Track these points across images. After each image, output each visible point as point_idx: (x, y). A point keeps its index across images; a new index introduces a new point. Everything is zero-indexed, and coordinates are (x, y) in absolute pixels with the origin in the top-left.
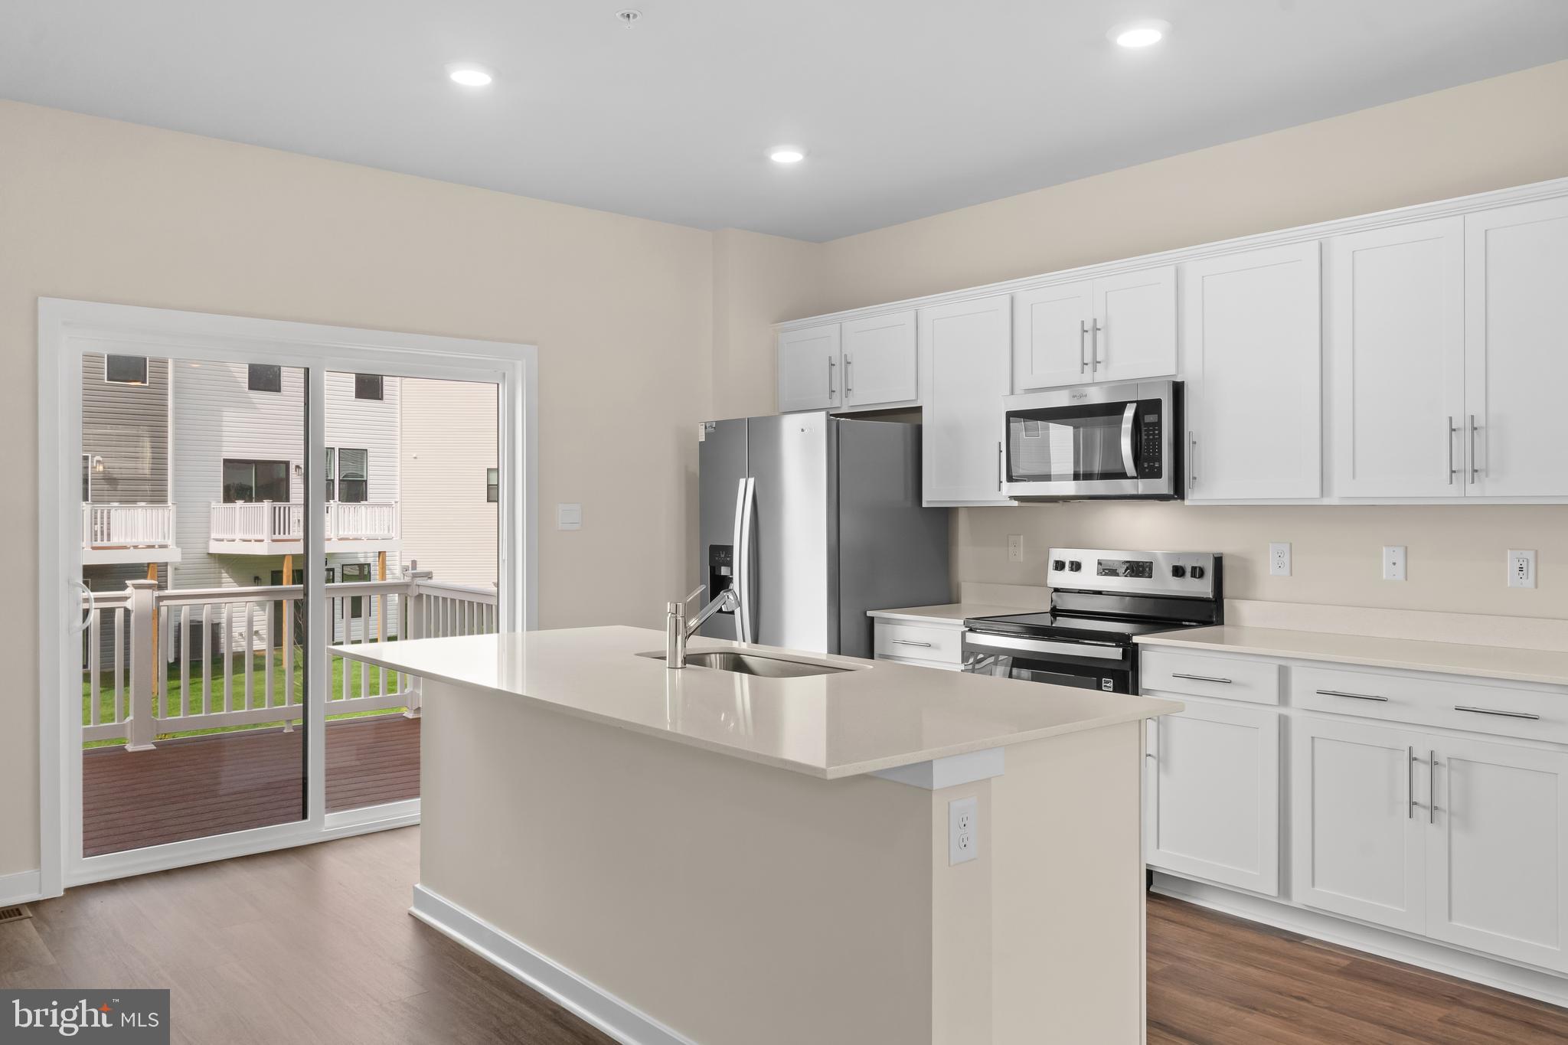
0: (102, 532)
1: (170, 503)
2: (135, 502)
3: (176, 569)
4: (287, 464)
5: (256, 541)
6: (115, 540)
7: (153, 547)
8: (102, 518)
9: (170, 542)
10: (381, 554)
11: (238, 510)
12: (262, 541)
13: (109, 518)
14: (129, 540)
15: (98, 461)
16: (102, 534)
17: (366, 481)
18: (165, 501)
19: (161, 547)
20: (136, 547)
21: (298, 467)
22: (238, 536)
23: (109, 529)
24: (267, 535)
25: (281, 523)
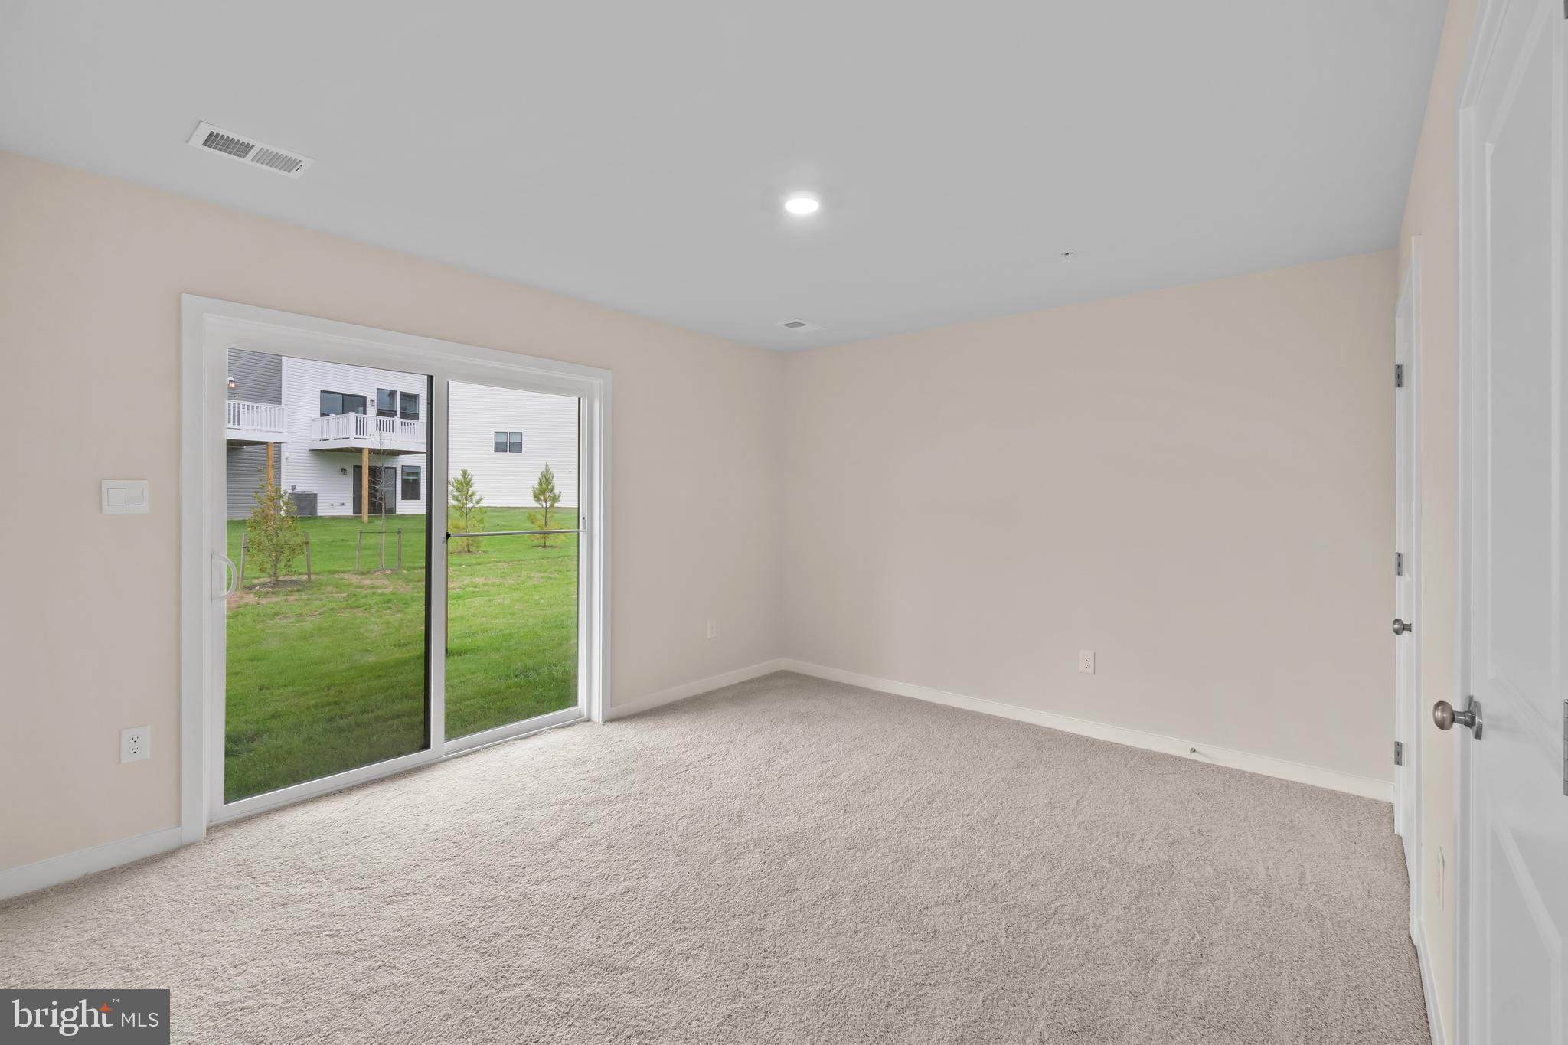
1: (283, 407)
4: (364, 397)
5: (343, 438)
9: (283, 430)
11: (331, 420)
12: (348, 438)
13: (239, 410)
18: (280, 404)
19: (276, 433)
21: (372, 401)
22: (333, 436)
23: (239, 417)
24: (353, 435)
25: (360, 428)
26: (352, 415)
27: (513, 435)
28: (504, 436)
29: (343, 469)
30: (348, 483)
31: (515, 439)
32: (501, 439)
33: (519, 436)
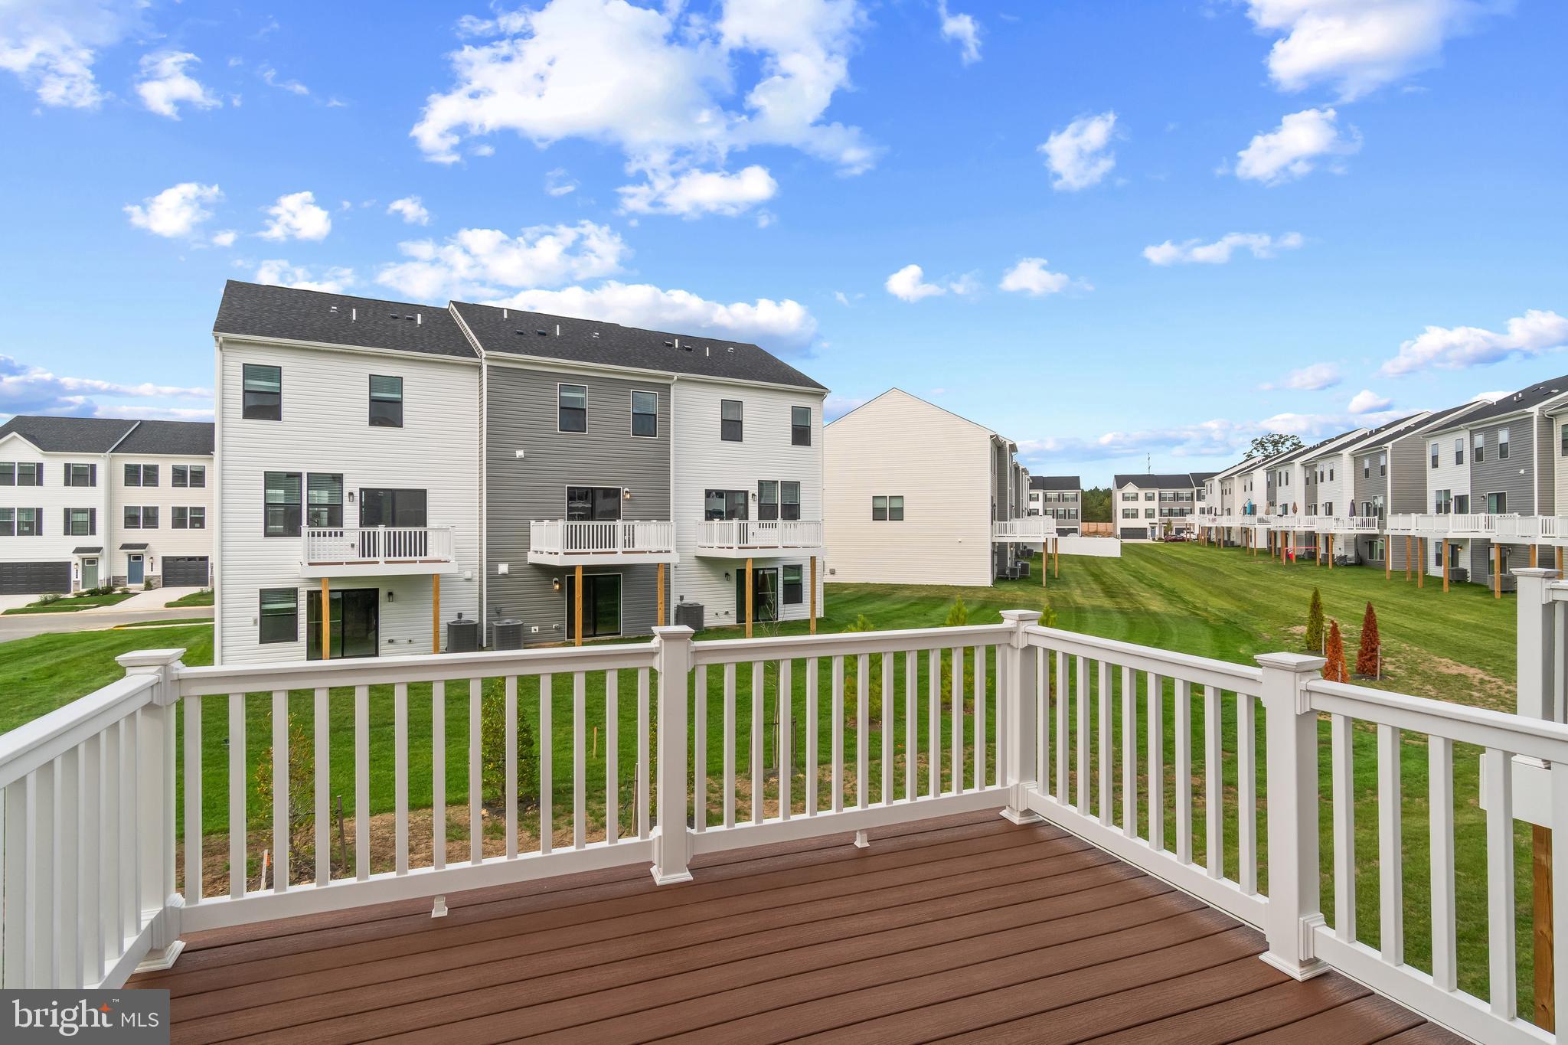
0: (629, 540)
1: (672, 521)
2: (649, 520)
3: (675, 567)
4: (746, 493)
5: (727, 548)
6: (637, 548)
7: (661, 552)
8: (629, 531)
9: (672, 548)
10: (813, 559)
11: (715, 525)
12: (732, 548)
13: (633, 531)
14: (646, 546)
15: (627, 492)
16: (629, 542)
17: (799, 505)
18: (669, 520)
19: (666, 552)
20: (650, 552)
21: (753, 495)
22: (716, 544)
23: (633, 539)
24: (735, 544)
25: (743, 535)
26: (735, 522)
27: (893, 500)
28: (884, 500)
29: (727, 574)
30: (732, 587)
31: (896, 504)
32: (880, 504)
33: (900, 500)
